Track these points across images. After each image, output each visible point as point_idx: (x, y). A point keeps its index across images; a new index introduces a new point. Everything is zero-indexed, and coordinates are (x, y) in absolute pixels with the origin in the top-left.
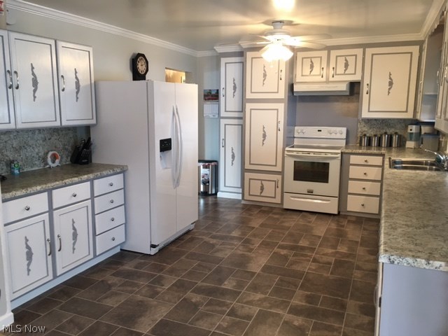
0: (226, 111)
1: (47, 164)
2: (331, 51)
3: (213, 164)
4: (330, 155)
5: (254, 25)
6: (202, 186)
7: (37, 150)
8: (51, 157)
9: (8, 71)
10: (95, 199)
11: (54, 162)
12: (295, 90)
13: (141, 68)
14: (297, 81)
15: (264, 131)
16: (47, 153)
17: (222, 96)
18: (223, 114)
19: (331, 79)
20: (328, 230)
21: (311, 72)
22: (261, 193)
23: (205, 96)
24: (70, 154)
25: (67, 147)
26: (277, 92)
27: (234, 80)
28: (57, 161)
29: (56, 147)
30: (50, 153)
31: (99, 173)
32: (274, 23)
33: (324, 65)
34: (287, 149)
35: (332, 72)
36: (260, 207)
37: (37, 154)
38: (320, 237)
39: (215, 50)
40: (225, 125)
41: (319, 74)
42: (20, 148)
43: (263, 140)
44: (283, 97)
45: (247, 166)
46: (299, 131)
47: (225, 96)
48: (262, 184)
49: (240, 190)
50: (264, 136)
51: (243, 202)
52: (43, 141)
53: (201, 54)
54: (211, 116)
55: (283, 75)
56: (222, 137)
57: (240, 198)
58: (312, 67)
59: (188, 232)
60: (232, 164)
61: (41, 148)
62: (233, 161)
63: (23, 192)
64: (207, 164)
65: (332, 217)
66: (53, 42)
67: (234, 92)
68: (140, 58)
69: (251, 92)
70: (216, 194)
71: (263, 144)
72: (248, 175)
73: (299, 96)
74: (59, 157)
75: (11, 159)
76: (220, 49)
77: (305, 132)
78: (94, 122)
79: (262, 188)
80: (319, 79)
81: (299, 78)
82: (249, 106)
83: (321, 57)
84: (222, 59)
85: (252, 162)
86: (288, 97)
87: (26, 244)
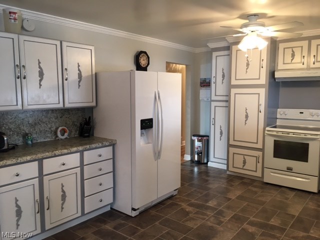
0: (216, 95)
1: (57, 136)
2: (312, 41)
3: (205, 138)
4: (309, 136)
5: (232, 21)
6: (196, 156)
7: (49, 126)
8: (60, 131)
9: (17, 65)
10: (85, 167)
11: (63, 135)
12: (276, 77)
13: (143, 62)
14: (279, 68)
15: (246, 112)
16: (58, 128)
17: (213, 83)
18: (214, 98)
19: (312, 66)
20: (304, 209)
21: (292, 60)
22: (243, 166)
23: (201, 83)
24: (78, 129)
25: (76, 123)
26: (259, 79)
27: (223, 70)
28: (66, 134)
29: (66, 123)
30: (60, 128)
31: (88, 146)
32: (248, 16)
33: (305, 53)
34: (268, 128)
35: (313, 60)
36: (242, 178)
37: (50, 129)
38: (293, 216)
39: (208, 46)
40: (215, 107)
41: (299, 61)
42: (36, 124)
43: (246, 121)
44: (264, 83)
45: (232, 142)
46: (282, 113)
47: (215, 83)
48: (244, 158)
49: (225, 162)
50: (247, 117)
51: (228, 173)
52: (56, 119)
53: (198, 50)
54: (206, 100)
55: (264, 64)
56: (213, 116)
57: (226, 169)
58: (293, 55)
59: (171, 197)
60: (221, 139)
61: (53, 124)
62: (221, 137)
63: (14, 161)
64: (200, 138)
65: (311, 196)
66: (58, 43)
67: (223, 80)
68: (142, 54)
69: (236, 79)
70: (207, 163)
71: (246, 123)
72: (232, 150)
73: (282, 82)
74: (68, 131)
75: (27, 132)
76: (212, 45)
77: (287, 114)
78: (94, 104)
79: (245, 162)
80: (301, 66)
81: (280, 66)
82: (233, 91)
83: (302, 47)
84: (214, 53)
85: (235, 139)
86: (269, 83)
87: (16, 203)
